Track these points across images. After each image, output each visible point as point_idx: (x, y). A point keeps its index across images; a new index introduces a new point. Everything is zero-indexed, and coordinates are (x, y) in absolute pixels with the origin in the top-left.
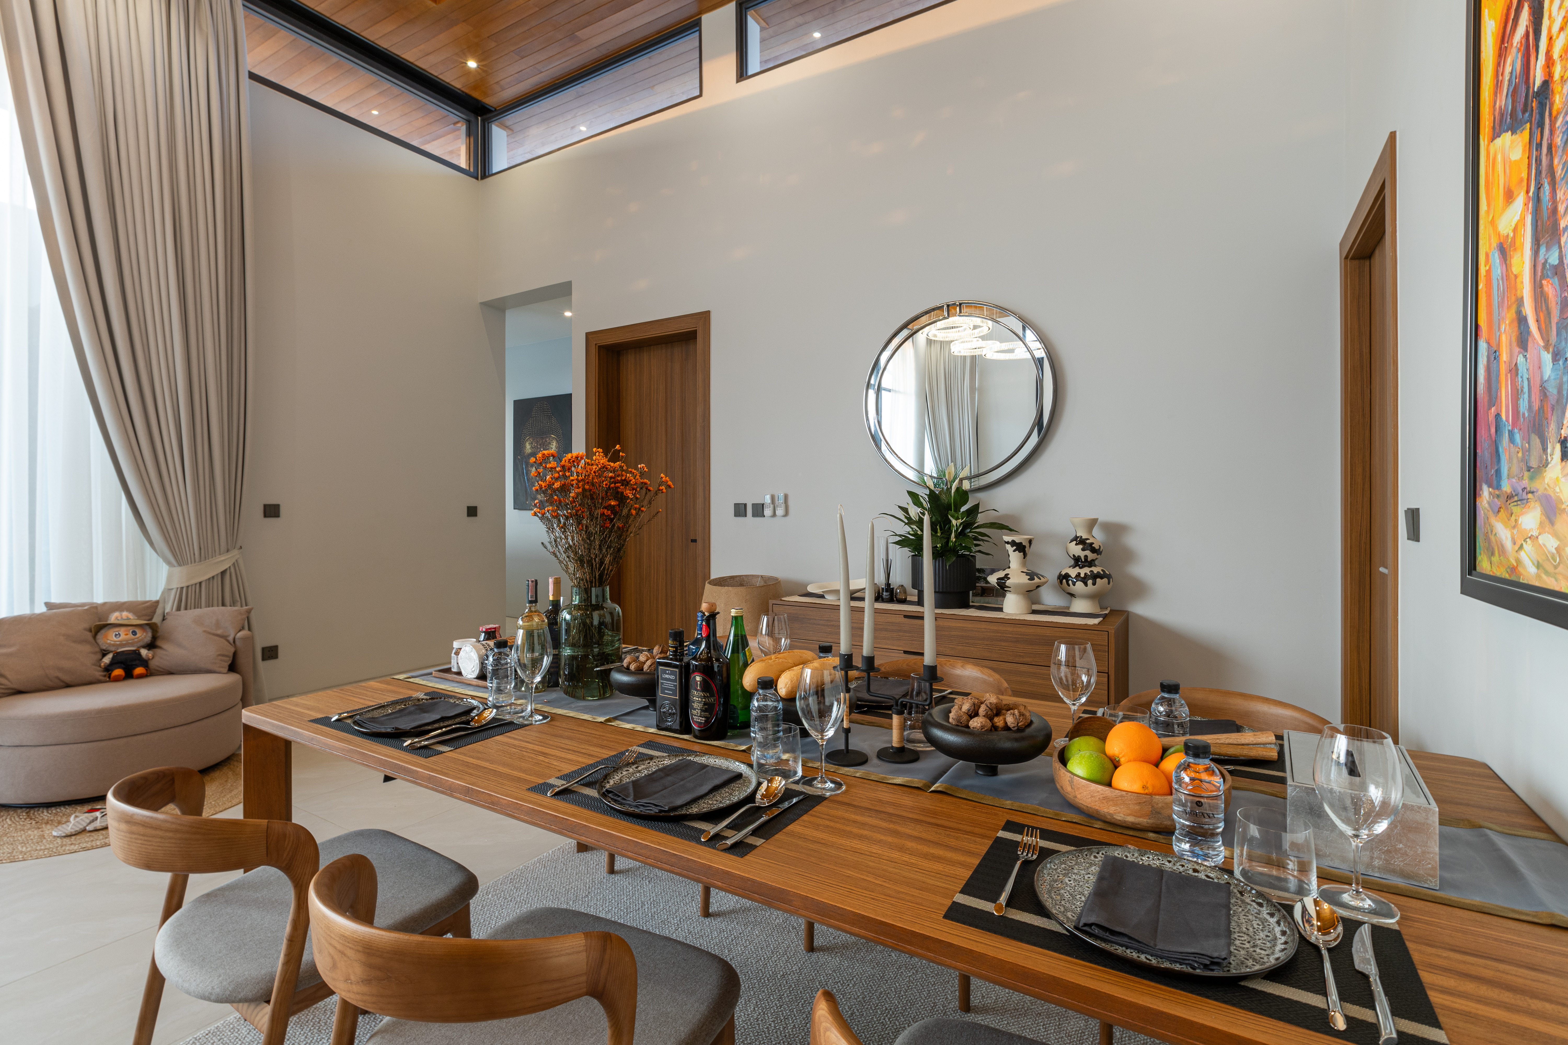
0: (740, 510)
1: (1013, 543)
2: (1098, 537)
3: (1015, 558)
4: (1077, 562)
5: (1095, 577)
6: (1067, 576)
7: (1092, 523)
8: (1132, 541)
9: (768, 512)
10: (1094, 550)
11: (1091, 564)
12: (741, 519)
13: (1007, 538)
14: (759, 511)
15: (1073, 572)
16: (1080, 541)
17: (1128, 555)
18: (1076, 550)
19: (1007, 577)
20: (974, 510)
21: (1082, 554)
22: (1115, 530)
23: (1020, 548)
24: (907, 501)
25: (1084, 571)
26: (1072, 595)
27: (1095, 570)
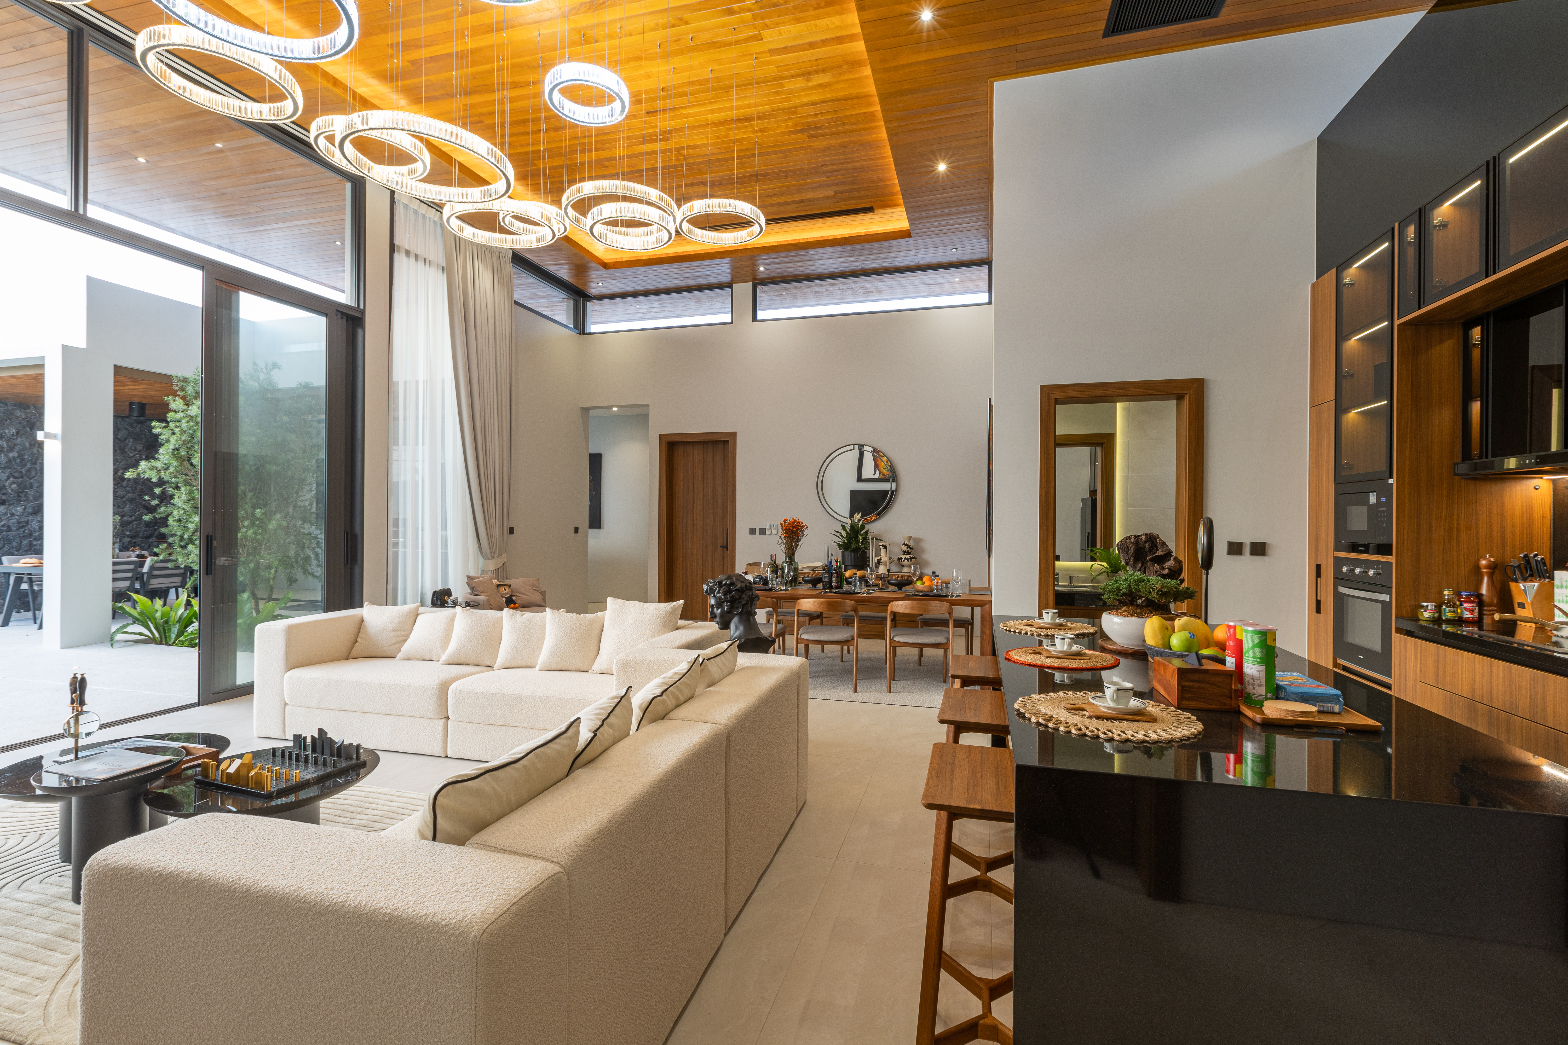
0: (753, 531)
1: (883, 546)
2: (912, 544)
3: (883, 551)
4: (905, 553)
5: (911, 558)
6: (901, 558)
7: (910, 538)
8: (924, 545)
9: (768, 532)
10: (911, 548)
11: (909, 553)
12: (753, 536)
13: (881, 544)
14: (763, 531)
15: (904, 557)
16: (906, 545)
17: (923, 550)
18: (905, 548)
19: (881, 559)
20: (867, 532)
21: (907, 550)
22: (918, 541)
23: (885, 547)
24: (840, 529)
25: (908, 556)
26: (903, 566)
27: (911, 556)
